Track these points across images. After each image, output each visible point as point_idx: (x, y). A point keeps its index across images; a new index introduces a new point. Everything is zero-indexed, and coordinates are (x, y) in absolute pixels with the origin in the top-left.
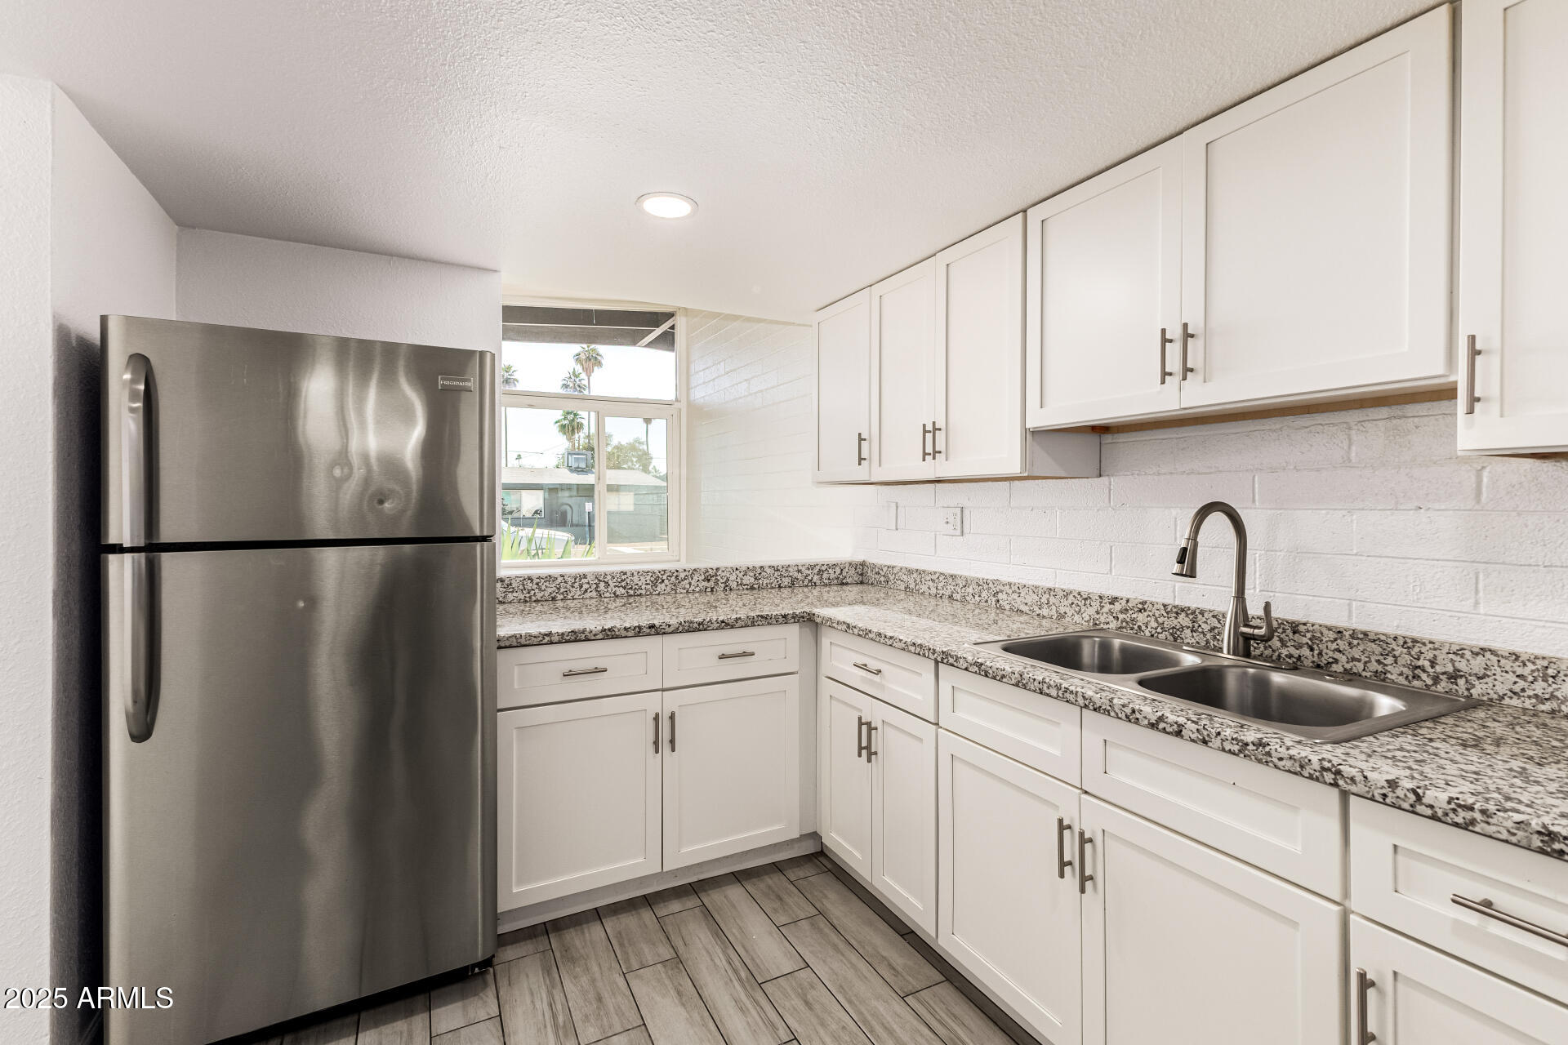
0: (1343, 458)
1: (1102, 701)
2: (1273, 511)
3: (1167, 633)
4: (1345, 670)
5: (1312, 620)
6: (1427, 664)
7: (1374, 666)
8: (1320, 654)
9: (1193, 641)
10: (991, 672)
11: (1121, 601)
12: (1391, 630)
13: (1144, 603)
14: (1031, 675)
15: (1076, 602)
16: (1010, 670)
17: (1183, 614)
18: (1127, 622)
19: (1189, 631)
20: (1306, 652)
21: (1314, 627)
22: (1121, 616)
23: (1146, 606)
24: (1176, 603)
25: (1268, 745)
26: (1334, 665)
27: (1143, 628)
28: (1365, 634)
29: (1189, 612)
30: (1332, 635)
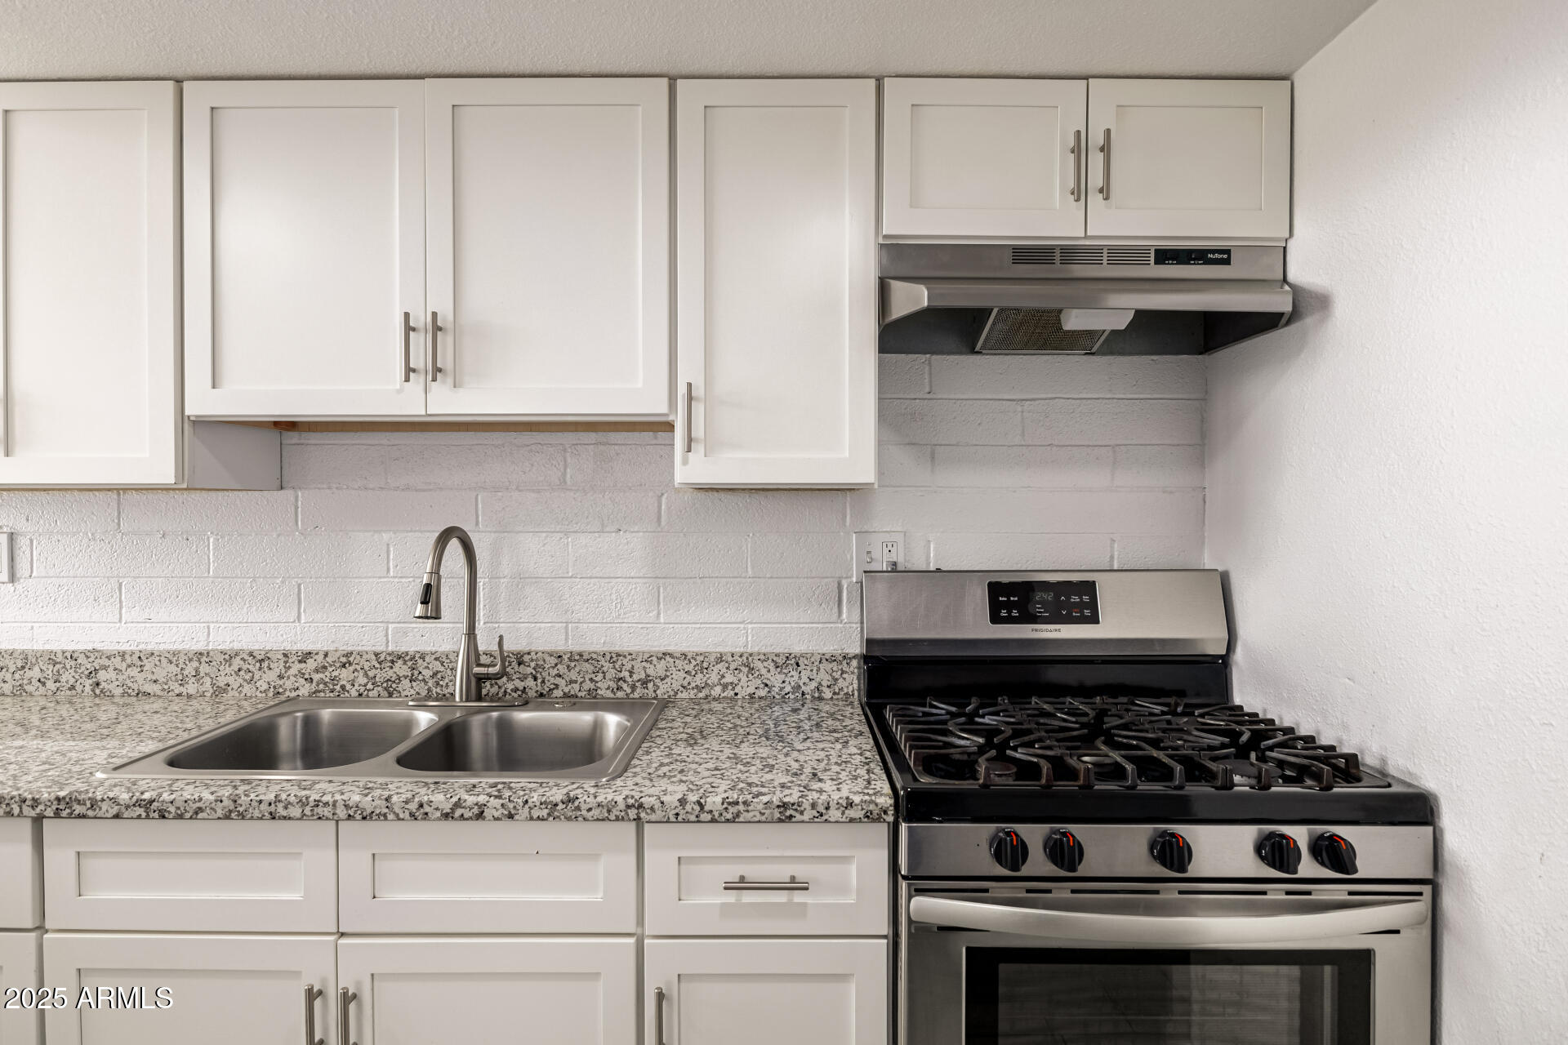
0: (560, 480)
1: (374, 804)
2: (497, 534)
3: (380, 689)
4: (565, 694)
5: (533, 648)
6: (627, 674)
7: (588, 685)
8: (543, 682)
9: (413, 692)
10: (172, 809)
11: (316, 657)
12: (599, 648)
13: (348, 654)
14: (252, 796)
15: (245, 667)
16: (212, 798)
17: (400, 662)
18: (325, 684)
19: (408, 681)
20: (530, 682)
21: (538, 655)
22: (316, 677)
23: (351, 659)
24: (390, 649)
25: (577, 798)
26: (555, 691)
27: (348, 687)
28: (581, 655)
29: (407, 658)
30: (553, 661)
